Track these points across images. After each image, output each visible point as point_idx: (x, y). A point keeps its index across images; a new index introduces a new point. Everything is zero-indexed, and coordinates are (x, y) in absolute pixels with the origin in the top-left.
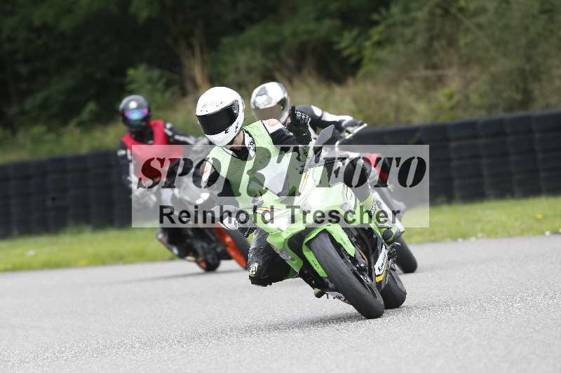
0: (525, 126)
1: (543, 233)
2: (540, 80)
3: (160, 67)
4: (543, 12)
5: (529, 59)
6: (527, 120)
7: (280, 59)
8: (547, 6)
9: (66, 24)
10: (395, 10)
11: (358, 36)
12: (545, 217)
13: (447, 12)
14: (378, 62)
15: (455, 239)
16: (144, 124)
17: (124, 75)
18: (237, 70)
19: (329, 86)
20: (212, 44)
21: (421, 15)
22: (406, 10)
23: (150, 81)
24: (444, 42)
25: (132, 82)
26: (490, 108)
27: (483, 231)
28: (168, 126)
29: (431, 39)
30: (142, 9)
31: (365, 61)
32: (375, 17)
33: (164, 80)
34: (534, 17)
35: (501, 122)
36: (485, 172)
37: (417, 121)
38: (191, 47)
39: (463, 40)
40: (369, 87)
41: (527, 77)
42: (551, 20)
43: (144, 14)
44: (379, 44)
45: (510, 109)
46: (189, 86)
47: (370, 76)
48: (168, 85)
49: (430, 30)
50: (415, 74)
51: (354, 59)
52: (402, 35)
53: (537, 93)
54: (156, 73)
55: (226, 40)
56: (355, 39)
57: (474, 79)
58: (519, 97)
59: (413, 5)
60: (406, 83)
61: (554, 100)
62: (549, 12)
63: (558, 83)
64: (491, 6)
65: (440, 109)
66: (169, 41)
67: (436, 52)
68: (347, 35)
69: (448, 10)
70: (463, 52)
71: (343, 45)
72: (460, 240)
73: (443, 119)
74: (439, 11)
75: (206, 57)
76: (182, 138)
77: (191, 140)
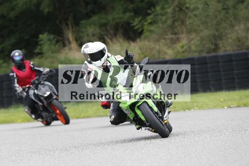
0: (216, 59)
1: (224, 108)
2: (222, 40)
3: (54, 33)
4: (224, 9)
5: (217, 30)
6: (216, 57)
7: (107, 30)
8: (225, 7)
9: (12, 15)
10: (158, 8)
11: (142, 19)
12: (225, 100)
13: (181, 9)
14: (151, 31)
15: (185, 110)
16: (21, 62)
17: (38, 37)
18: (88, 35)
19: (129, 42)
20: (77, 23)
21: (169, 11)
22: (163, 8)
23: (49, 40)
24: (179, 23)
25: (41, 40)
26: (200, 52)
27: (197, 106)
29: (174, 21)
30: (46, 8)
31: (145, 31)
32: (149, 11)
33: (55, 40)
34: (220, 11)
35: (205, 58)
36: (198, 80)
37: (168, 58)
38: (67, 25)
39: (188, 22)
40: (146, 43)
41: (216, 39)
42: (227, 13)
43: (47, 10)
44: (151, 23)
45: (209, 52)
46: (67, 43)
47: (147, 38)
48: (57, 42)
49: (173, 17)
50: (167, 37)
51: (140, 30)
52: (161, 20)
53: (221, 45)
54: (52, 36)
55: (83, 22)
56: (140, 22)
57: (193, 39)
58: (213, 47)
59: (166, 6)
60: (163, 41)
61: (228, 48)
62: (226, 9)
63: (230, 40)
64: (200, 6)
65: (178, 52)
66: (57, 22)
67: (176, 27)
68: (136, 19)
69: (181, 8)
70: (188, 27)
71: (135, 24)
72: (187, 110)
73: (179, 57)
74: (177, 9)
75: (74, 29)
76: (37, 68)
77: (41, 69)
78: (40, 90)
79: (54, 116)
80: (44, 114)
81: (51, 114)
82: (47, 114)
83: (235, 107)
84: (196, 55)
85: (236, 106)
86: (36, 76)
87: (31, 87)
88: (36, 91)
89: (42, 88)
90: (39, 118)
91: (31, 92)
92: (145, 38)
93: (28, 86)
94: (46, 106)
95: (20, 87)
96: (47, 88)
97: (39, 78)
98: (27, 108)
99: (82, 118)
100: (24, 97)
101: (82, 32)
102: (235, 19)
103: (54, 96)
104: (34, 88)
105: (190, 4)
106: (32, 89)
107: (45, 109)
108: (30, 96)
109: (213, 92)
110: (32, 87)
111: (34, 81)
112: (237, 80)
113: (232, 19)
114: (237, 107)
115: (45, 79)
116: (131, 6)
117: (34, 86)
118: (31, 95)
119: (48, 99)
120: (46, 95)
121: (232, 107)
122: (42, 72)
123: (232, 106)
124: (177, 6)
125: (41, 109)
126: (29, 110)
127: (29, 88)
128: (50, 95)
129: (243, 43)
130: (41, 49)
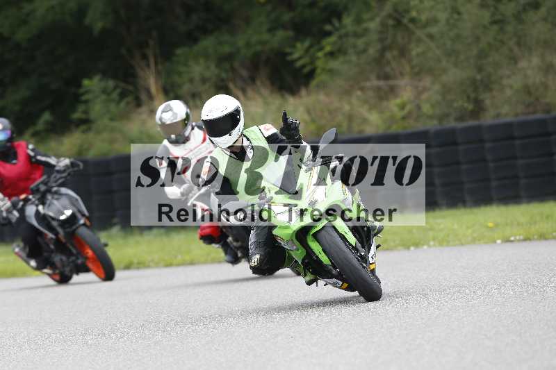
0: (476, 135)
1: (494, 242)
2: (491, 90)
3: (115, 77)
4: (495, 22)
5: (480, 69)
6: (478, 128)
7: (233, 69)
8: (498, 17)
9: (21, 35)
10: (347, 20)
11: (311, 46)
12: (497, 225)
13: (399, 23)
14: (331, 72)
15: (407, 247)
16: (9, 144)
17: (80, 86)
18: (191, 81)
19: (283, 96)
20: (166, 55)
21: (373, 25)
22: (358, 21)
23: (104, 91)
24: (395, 53)
25: (87, 92)
26: (441, 118)
27: (434, 239)
28: (31, 146)
29: (383, 51)
30: (97, 21)
31: (318, 71)
32: (328, 27)
33: (118, 91)
34: (485, 27)
35: (452, 131)
37: (369, 131)
38: (145, 57)
39: (415, 51)
40: (322, 97)
41: (479, 87)
42: (502, 29)
43: (99, 26)
44: (331, 54)
45: (461, 118)
46: (144, 97)
47: (322, 86)
48: (123, 95)
49: (381, 40)
50: (368, 84)
51: (306, 70)
52: (355, 46)
53: (488, 102)
54: (111, 83)
55: (179, 51)
56: (307, 51)
57: (425, 89)
58: (470, 107)
59: (366, 16)
60: (359, 93)
61: (505, 109)
62: (499, 22)
63: (508, 92)
64: (443, 16)
65: (392, 119)
66: (124, 51)
67: (388, 63)
68: (299, 45)
69: (400, 21)
70: (415, 62)
71: (296, 56)
72: (412, 248)
73: (395, 129)
74: (391, 22)
75: (160, 67)
76: (43, 159)
77: (52, 161)
78: (49, 205)
79: (79, 261)
80: (57, 258)
81: (73, 258)
82: (64, 258)
83: (519, 241)
84: (432, 125)
85: (522, 237)
86: (41, 176)
87: (30, 200)
88: (41, 208)
89: (55, 202)
90: (45, 268)
91: (31, 210)
92: (318, 86)
93: (23, 196)
94: (64, 240)
95: (7, 199)
96: (65, 201)
97: (47, 180)
98: (18, 246)
99: (178, 265)
100: (14, 220)
101: (180, 74)
102: (519, 44)
103: (80, 219)
104: (37, 202)
105: (418, 12)
106: (33, 203)
107: (61, 246)
108: (28, 220)
109: (471, 207)
110: (33, 200)
111: (38, 185)
112: (523, 181)
113: (512, 43)
114: (525, 240)
115: (60, 181)
116: (287, 17)
117: (38, 196)
118: (30, 217)
119: (67, 226)
120: (62, 218)
121: (512, 241)
122: (54, 166)
123: (512, 239)
124: (390, 16)
125: (52, 247)
126: (23, 249)
127: (26, 201)
128: (73, 217)
129: (537, 99)
130: (86, 112)
